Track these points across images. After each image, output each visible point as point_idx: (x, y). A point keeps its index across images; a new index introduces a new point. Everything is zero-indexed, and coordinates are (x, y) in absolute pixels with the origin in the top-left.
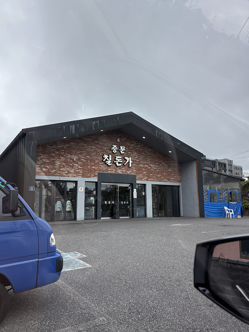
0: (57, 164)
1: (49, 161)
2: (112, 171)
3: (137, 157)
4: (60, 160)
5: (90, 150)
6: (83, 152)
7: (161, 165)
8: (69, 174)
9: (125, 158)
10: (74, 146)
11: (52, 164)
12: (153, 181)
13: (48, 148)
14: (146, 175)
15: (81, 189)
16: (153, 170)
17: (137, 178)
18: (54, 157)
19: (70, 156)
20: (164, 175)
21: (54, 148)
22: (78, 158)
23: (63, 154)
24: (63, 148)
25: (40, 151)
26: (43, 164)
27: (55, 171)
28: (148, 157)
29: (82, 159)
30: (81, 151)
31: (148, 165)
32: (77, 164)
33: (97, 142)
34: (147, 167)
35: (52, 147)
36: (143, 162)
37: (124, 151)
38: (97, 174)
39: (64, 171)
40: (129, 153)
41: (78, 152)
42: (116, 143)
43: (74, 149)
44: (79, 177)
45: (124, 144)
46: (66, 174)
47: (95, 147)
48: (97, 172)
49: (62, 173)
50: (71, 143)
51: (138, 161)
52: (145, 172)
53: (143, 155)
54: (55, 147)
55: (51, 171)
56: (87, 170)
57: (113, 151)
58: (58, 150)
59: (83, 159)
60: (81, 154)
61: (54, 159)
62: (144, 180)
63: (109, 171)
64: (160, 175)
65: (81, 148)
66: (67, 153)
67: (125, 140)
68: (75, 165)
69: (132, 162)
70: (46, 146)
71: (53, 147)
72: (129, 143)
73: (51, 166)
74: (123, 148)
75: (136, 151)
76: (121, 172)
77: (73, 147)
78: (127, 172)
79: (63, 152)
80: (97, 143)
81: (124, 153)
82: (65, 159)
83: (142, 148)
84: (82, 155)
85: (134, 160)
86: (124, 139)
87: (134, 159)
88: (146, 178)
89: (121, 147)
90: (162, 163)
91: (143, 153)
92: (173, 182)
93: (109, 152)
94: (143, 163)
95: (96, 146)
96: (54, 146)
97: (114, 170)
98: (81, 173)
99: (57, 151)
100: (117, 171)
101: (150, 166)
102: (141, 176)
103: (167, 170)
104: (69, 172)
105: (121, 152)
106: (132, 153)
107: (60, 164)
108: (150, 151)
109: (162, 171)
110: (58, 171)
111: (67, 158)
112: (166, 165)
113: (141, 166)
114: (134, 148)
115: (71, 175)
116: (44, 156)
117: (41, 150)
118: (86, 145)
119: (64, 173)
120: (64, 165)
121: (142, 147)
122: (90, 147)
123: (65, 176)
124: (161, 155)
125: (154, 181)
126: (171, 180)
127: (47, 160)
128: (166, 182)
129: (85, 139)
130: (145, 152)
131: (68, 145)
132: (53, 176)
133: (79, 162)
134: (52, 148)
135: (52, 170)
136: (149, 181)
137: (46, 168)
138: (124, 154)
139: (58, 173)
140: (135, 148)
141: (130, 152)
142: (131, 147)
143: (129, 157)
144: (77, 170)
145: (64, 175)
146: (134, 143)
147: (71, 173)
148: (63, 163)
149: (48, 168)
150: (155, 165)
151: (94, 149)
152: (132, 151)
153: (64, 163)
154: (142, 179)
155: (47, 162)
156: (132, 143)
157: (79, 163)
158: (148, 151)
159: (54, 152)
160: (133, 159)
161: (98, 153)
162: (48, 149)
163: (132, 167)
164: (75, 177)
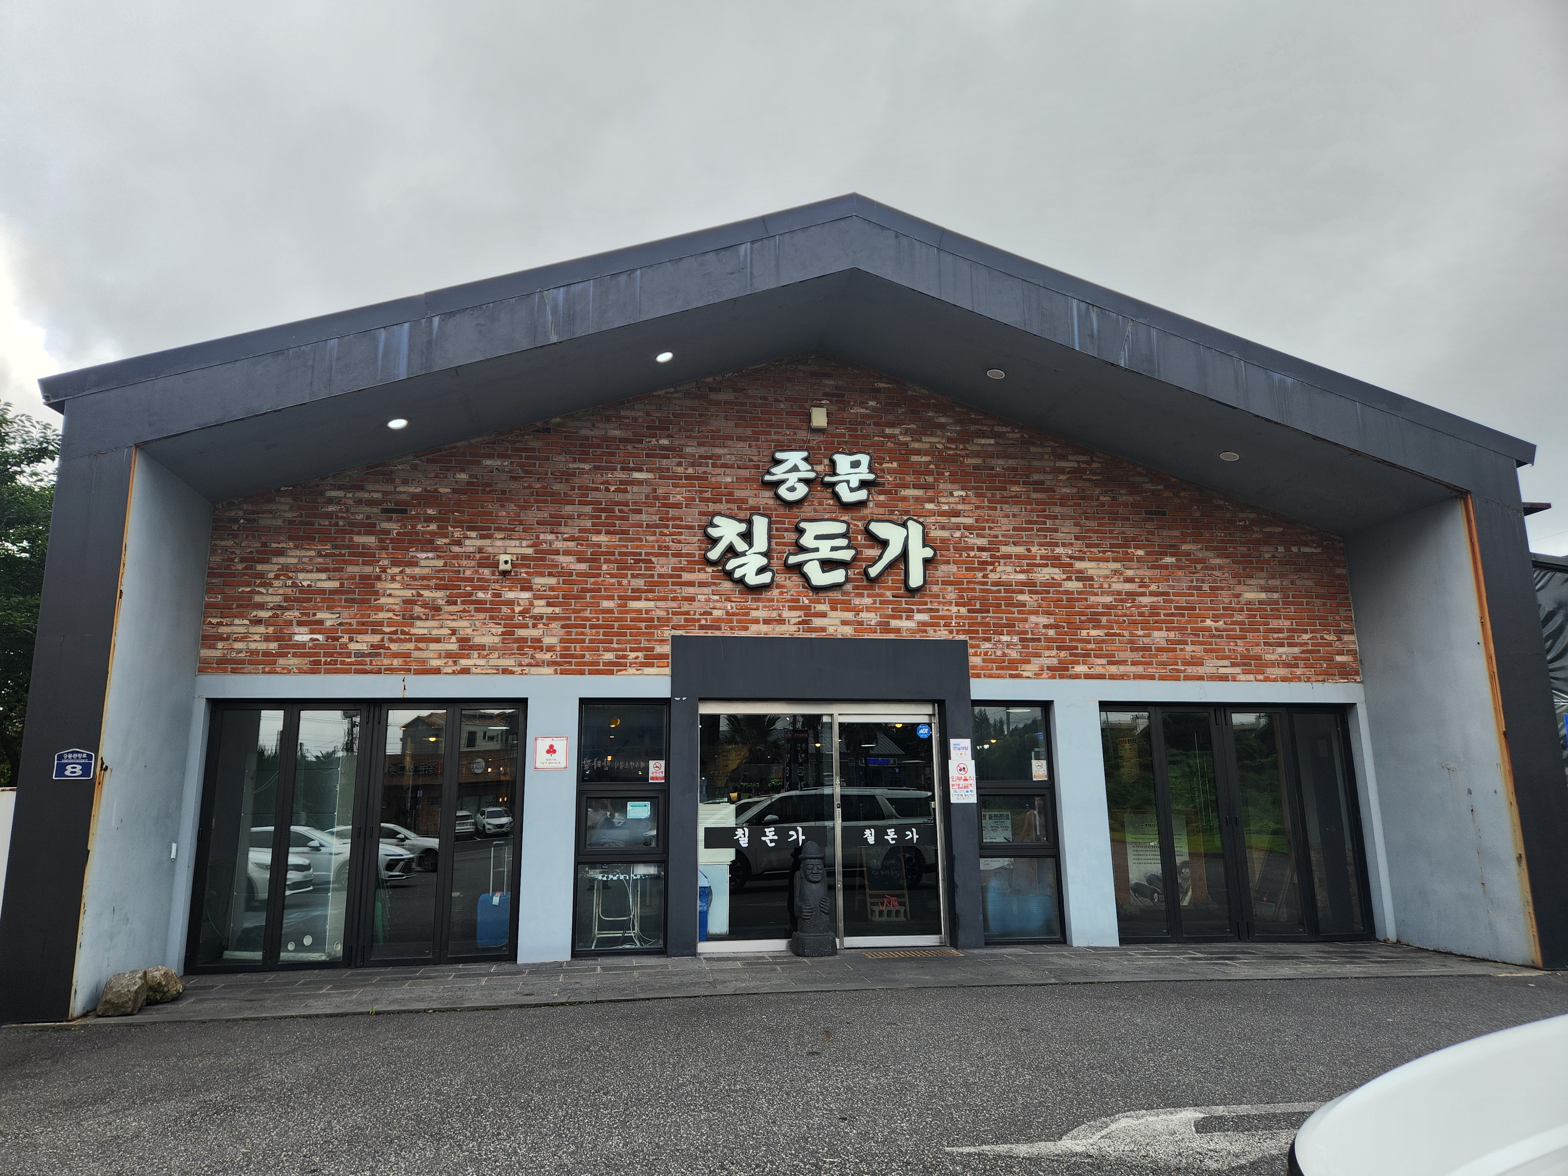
0: (391, 600)
1: (335, 584)
2: (781, 621)
3: (969, 521)
4: (408, 571)
5: (619, 497)
6: (568, 509)
7: (1169, 560)
8: (468, 657)
9: (875, 528)
10: (504, 476)
11: (353, 601)
12: (1112, 677)
13: (331, 501)
14: (1049, 640)
15: (551, 750)
16: (1108, 599)
17: (975, 660)
18: (367, 556)
19: (479, 543)
20: (1208, 629)
21: (371, 503)
22: (530, 551)
23: (430, 533)
24: (429, 498)
25: (279, 522)
26: (296, 600)
27: (376, 638)
28: (1057, 509)
29: (562, 559)
30: (552, 508)
31: (1066, 567)
32: (523, 589)
33: (665, 442)
34: (1054, 584)
35: (360, 495)
36: (1020, 550)
37: (864, 484)
38: (666, 649)
39: (438, 640)
40: (905, 499)
41: (532, 516)
42: (803, 434)
43: (504, 498)
44: (534, 670)
45: (864, 437)
46: (449, 655)
47: (650, 476)
48: (668, 633)
49: (416, 654)
50: (489, 462)
51: (982, 542)
52: (1043, 620)
53: (1015, 499)
54: (378, 496)
55: (344, 646)
56: (592, 627)
57: (783, 491)
58: (399, 510)
59: (567, 553)
60: (554, 523)
61: (368, 570)
62: (1037, 675)
63: (756, 621)
64: (1172, 635)
65: (557, 487)
66: (458, 524)
67: (874, 409)
68: (511, 595)
69: (929, 553)
70: (322, 494)
71: (366, 495)
72: (906, 432)
73: (349, 615)
74: (855, 464)
75: (961, 478)
76: (844, 623)
77: (500, 486)
78: (894, 623)
79: (429, 519)
80: (664, 448)
81: (862, 495)
82: (440, 563)
83: (1007, 457)
84: (563, 529)
85: (943, 540)
86: (863, 405)
87: (945, 534)
88: (1050, 657)
89: (843, 462)
90: (1185, 547)
91: (1015, 488)
92: (1284, 679)
93: (752, 502)
94: (1019, 557)
95: (660, 469)
96: (370, 487)
97: (794, 616)
98: (550, 649)
99: (390, 520)
100: (818, 622)
101: (1080, 571)
102: (1009, 645)
103: (1224, 597)
104: (466, 645)
105: (843, 491)
106: (930, 493)
107: (408, 593)
108: (1076, 474)
109: (1182, 601)
110: (391, 640)
111: (457, 557)
112: (1218, 561)
113: (1006, 573)
114: (942, 458)
115: (482, 662)
116: (303, 553)
117: (289, 515)
118: (587, 467)
119: (431, 655)
120: (434, 599)
121: (1011, 450)
122: (621, 475)
123: (437, 671)
124: (1167, 494)
125: (1122, 677)
126: (1272, 664)
127: (323, 576)
128: (1224, 678)
129: (586, 432)
130: (1036, 477)
131: (463, 476)
132: (358, 672)
133: (542, 575)
134: (359, 502)
135: (353, 633)
136: (1077, 676)
137: (316, 625)
138: (861, 504)
139: (396, 655)
140: (953, 459)
141: (916, 487)
142: (918, 452)
143: (904, 525)
144: (526, 626)
145: (435, 663)
146: (942, 426)
147: (482, 647)
148: (428, 587)
149: (328, 624)
150: (1117, 566)
151: (646, 489)
152: (930, 479)
153: (438, 588)
154: (1013, 665)
155: (322, 591)
156: (930, 428)
157: (538, 581)
158: (1062, 471)
159: (369, 528)
160: (936, 533)
161: (672, 512)
162: (331, 509)
163: (935, 589)
164: (506, 671)
